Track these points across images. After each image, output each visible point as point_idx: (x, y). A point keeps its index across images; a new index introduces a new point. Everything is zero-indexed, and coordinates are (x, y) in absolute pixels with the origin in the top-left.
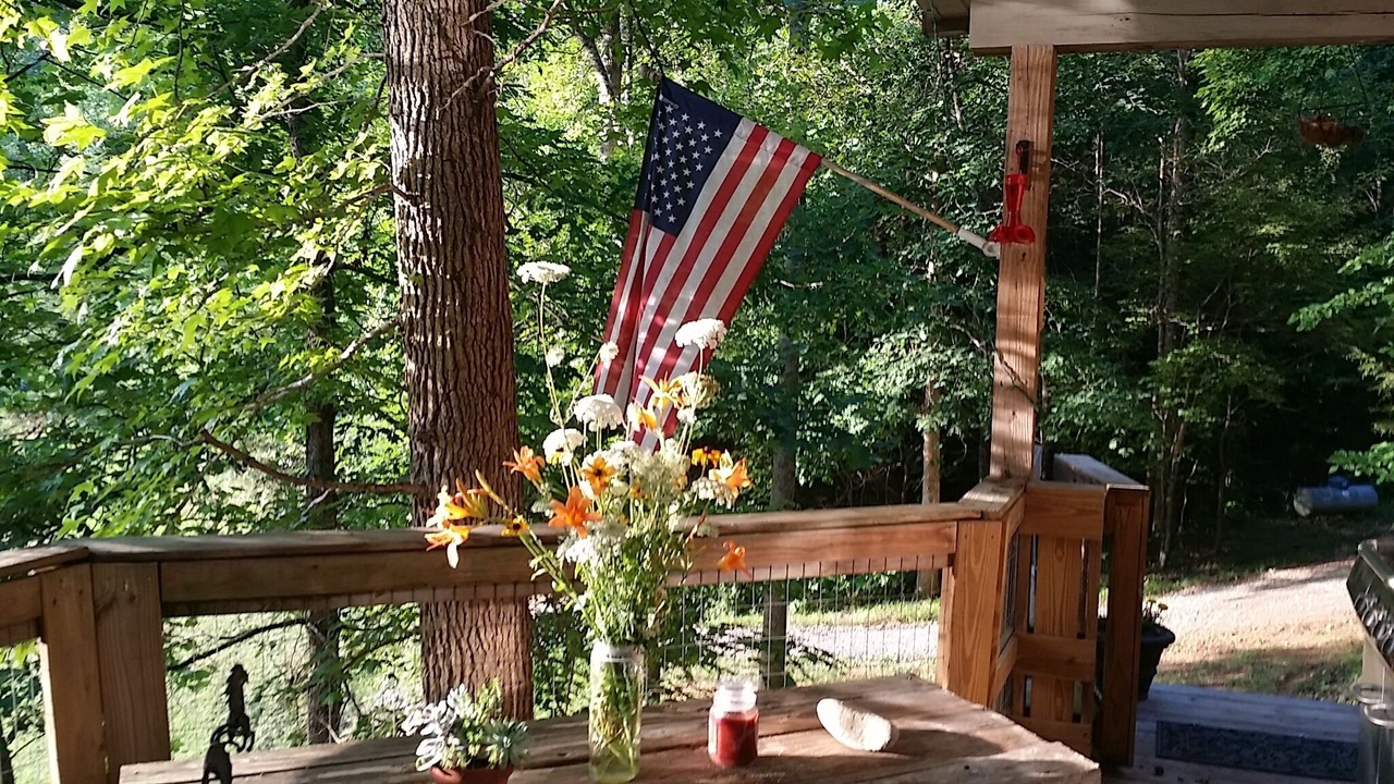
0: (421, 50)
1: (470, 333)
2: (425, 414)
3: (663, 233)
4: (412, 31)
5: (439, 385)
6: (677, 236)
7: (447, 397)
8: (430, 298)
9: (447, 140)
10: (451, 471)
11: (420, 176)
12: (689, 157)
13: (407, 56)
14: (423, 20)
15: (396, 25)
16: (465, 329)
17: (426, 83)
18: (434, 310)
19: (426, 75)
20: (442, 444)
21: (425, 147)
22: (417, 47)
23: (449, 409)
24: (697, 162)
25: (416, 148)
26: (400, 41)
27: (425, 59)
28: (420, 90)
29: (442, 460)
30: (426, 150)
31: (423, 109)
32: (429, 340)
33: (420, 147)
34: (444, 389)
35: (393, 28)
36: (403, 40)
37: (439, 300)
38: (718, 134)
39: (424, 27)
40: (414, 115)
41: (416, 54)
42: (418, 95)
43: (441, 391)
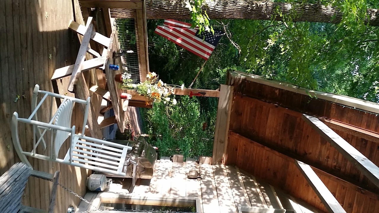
0: (228, 11)
1: (179, 16)
2: (165, 7)
3: (196, 33)
4: (231, 9)
5: (170, 10)
6: (195, 35)
7: (168, 11)
8: (185, 10)
9: (212, 14)
10: (154, 11)
11: (207, 9)
12: (209, 37)
13: (227, 8)
14: (233, 11)
15: (232, 6)
16: (180, 15)
17: (222, 11)
18: (183, 10)
19: (224, 11)
20: (159, 10)
21: (212, 10)
22: (228, 10)
23: (165, 12)
24: (208, 39)
25: (211, 9)
26: (230, 6)
27: (226, 11)
28: (221, 10)
29: (156, 10)
30: (211, 11)
31: (218, 10)
32: (178, 9)
33: (211, 10)
34: (169, 11)
35: (232, 5)
36: (230, 7)
37: (185, 11)
38: (213, 42)
39: (232, 12)
40: (217, 9)
41: (227, 10)
42: (220, 10)
43: (169, 10)
